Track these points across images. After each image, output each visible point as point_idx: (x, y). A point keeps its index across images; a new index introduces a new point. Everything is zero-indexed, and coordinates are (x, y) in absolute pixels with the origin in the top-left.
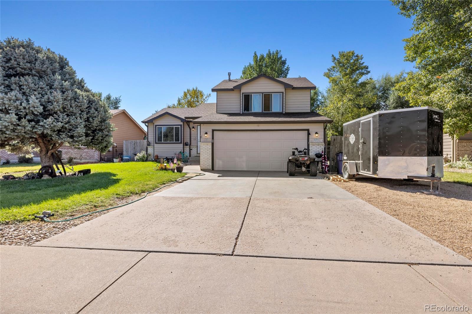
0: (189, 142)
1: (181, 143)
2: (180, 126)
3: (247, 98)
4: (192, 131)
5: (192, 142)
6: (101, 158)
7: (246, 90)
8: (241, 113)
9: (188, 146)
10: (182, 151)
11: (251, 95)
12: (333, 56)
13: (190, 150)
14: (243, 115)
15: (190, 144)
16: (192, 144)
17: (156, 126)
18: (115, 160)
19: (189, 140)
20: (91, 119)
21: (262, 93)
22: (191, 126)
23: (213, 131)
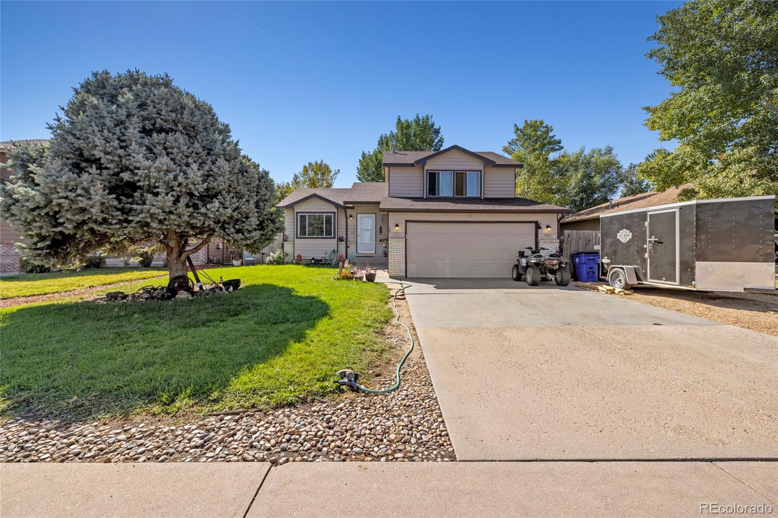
0: (345, 236)
1: (334, 238)
2: (333, 214)
3: (433, 178)
4: (349, 221)
5: (349, 236)
6: (208, 258)
7: (430, 166)
8: (425, 197)
9: (344, 243)
10: (336, 249)
11: (439, 174)
12: (515, 125)
13: (347, 247)
14: (428, 200)
15: (347, 240)
16: (349, 239)
17: (297, 213)
18: (234, 262)
19: (345, 233)
20: (262, 204)
21: (454, 171)
22: (348, 215)
23: (407, 221)
